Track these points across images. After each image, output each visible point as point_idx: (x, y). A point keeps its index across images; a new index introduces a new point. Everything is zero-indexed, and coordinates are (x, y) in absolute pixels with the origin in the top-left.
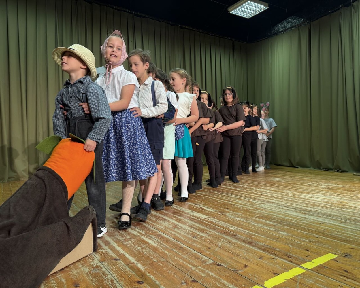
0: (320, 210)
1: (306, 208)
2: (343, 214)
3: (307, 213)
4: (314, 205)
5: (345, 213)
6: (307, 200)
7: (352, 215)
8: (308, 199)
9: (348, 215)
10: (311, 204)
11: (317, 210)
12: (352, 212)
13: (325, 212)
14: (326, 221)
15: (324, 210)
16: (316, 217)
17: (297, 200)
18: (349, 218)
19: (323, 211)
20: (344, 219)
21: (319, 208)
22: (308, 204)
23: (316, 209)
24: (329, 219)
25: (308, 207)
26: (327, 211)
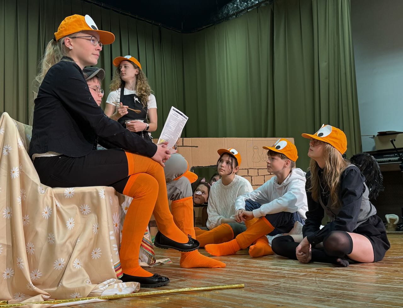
0: (284, 283)
1: (259, 281)
2: (323, 288)
3: (258, 290)
4: (275, 277)
5: (327, 286)
6: (266, 270)
7: (339, 287)
8: (267, 268)
9: (331, 289)
10: (271, 275)
11: (277, 284)
12: (339, 283)
13: (292, 285)
14: (289, 301)
15: (291, 282)
16: (273, 296)
17: (247, 270)
18: (332, 293)
19: (288, 285)
20: (323, 295)
21: (282, 280)
22: (265, 275)
23: (277, 282)
24: (296, 296)
25: (263, 280)
26: (296, 284)
